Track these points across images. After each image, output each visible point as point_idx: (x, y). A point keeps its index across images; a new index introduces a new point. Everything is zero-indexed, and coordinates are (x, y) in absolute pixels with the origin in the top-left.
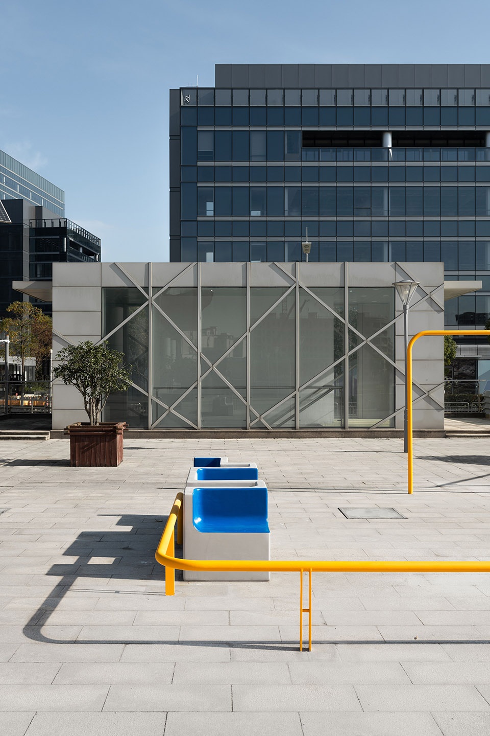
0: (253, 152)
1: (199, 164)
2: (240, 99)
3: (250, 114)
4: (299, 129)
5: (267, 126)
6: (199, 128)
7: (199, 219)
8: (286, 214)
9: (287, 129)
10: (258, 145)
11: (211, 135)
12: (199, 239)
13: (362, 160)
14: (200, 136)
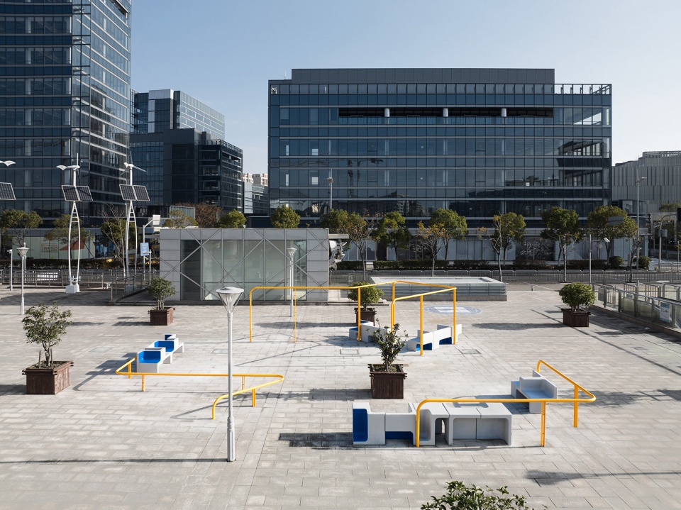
0: (311, 120)
1: (281, 126)
2: (304, 90)
3: (309, 98)
4: (337, 106)
5: (319, 105)
6: (281, 106)
7: (281, 157)
8: (330, 154)
9: (330, 106)
10: (314, 116)
11: (288, 110)
12: (281, 168)
13: (372, 123)
14: (282, 110)
